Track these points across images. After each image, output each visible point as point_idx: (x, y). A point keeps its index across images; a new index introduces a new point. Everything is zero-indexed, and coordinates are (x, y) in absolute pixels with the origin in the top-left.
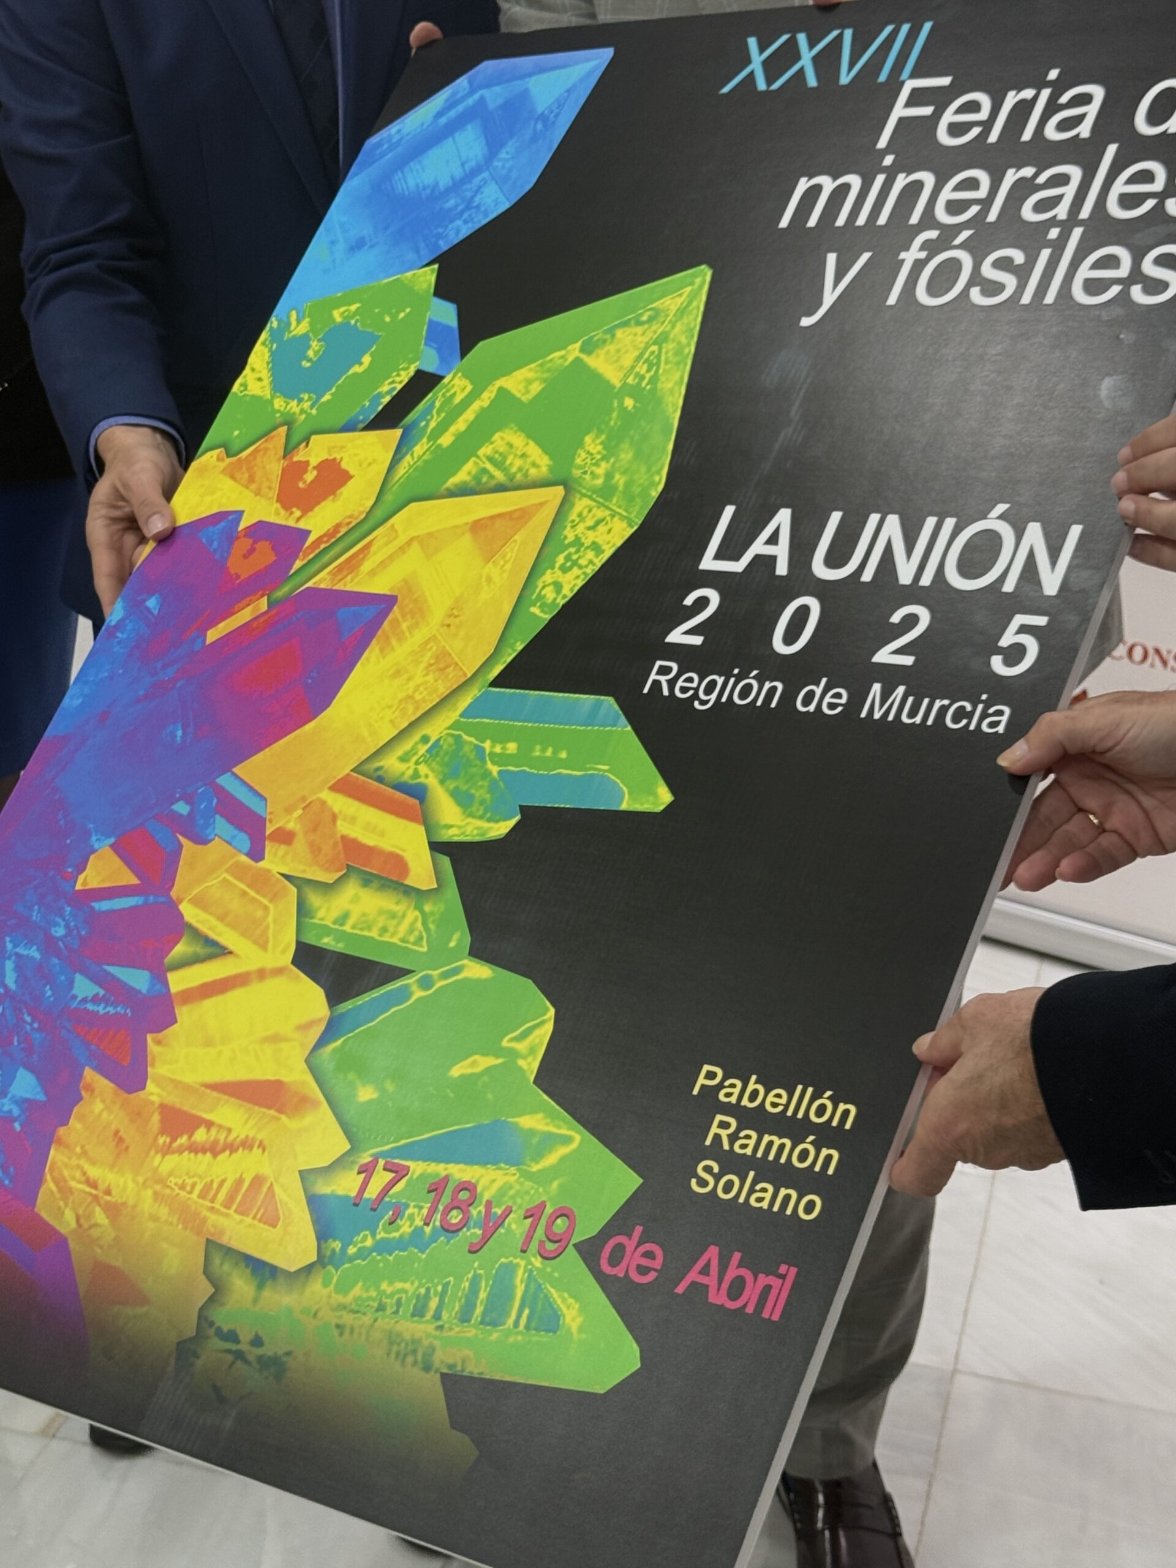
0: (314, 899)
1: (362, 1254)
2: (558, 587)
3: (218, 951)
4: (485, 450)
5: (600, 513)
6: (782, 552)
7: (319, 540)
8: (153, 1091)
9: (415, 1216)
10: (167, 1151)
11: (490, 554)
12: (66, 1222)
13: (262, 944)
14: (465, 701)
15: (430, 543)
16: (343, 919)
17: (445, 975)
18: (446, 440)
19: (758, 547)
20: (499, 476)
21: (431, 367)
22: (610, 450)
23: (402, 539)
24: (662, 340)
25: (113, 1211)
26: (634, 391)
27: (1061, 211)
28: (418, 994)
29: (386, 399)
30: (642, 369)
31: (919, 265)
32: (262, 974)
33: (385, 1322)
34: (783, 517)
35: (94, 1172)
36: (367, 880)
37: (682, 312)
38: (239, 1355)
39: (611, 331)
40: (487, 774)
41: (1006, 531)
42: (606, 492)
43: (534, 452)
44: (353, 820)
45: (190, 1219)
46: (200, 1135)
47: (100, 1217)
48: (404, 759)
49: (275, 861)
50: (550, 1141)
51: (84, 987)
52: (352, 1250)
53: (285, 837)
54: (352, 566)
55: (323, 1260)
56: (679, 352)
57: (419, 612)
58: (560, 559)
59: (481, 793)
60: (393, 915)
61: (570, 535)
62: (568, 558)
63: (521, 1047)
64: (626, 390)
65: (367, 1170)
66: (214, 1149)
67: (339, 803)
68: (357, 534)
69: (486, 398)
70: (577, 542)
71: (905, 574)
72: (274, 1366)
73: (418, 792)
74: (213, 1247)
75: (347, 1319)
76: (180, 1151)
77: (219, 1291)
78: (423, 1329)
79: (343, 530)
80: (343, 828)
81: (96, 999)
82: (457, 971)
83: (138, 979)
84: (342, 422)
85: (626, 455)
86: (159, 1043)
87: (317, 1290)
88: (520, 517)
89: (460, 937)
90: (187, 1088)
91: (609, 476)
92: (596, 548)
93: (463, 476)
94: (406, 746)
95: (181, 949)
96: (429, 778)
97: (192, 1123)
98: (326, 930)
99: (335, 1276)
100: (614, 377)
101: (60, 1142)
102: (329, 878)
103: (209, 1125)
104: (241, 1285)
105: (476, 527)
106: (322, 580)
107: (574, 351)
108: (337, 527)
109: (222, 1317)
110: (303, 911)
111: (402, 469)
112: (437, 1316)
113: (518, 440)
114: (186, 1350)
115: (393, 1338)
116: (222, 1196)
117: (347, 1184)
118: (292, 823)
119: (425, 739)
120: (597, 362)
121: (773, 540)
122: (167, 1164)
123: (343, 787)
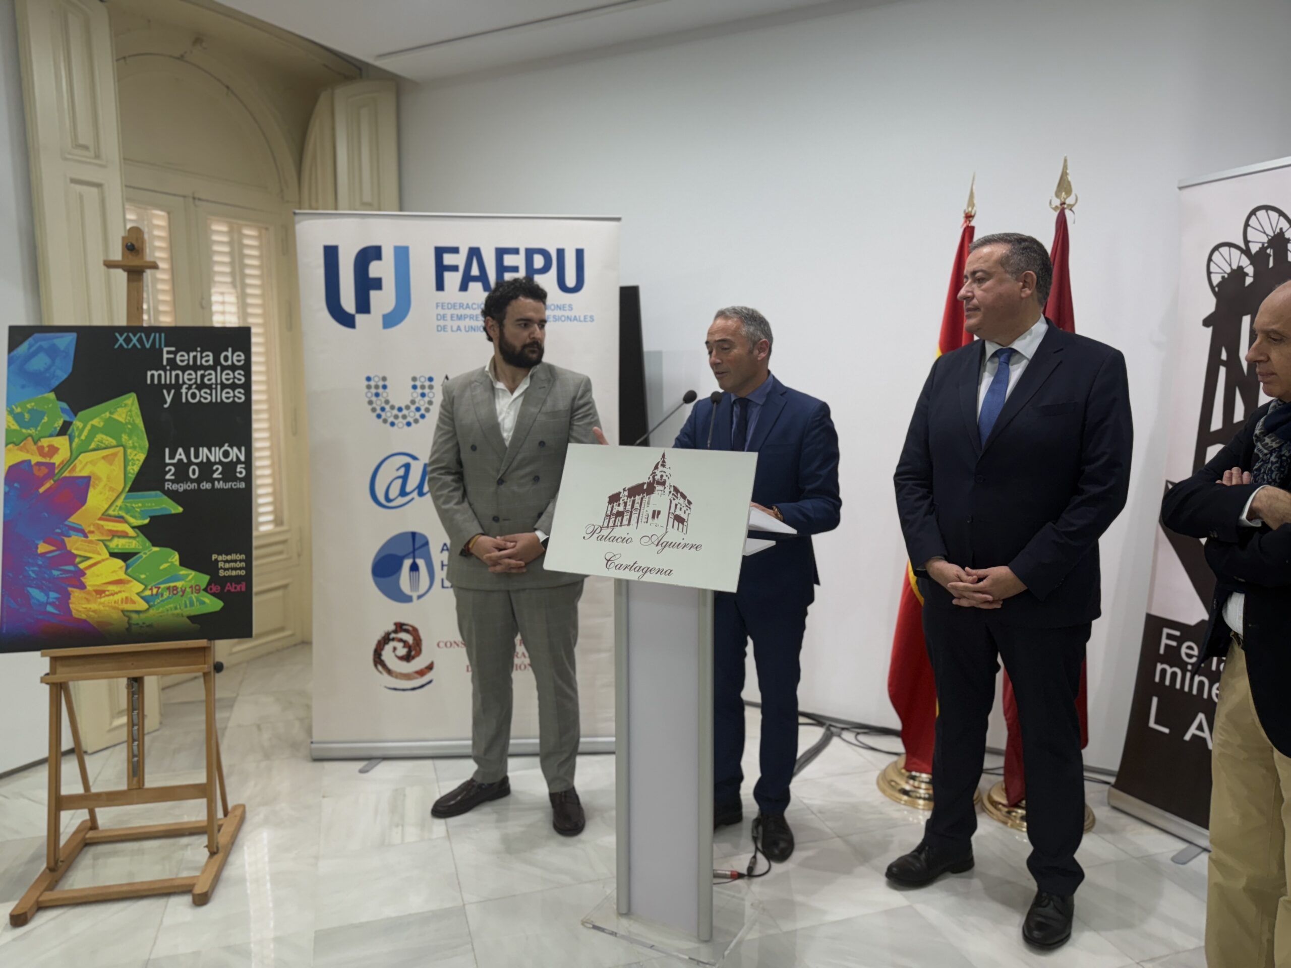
0: (108, 543)
1: (159, 603)
2: (133, 470)
3: (88, 558)
4: (96, 440)
5: (135, 452)
6: (183, 457)
7: (59, 465)
8: (89, 588)
9: (166, 594)
10: (101, 598)
11: (111, 463)
12: (84, 616)
13: (99, 554)
14: (123, 496)
15: (93, 462)
16: (117, 545)
17: (149, 551)
18: (83, 437)
19: (177, 457)
20: (103, 446)
21: (68, 419)
22: (130, 437)
23: (84, 462)
24: (130, 411)
25: (94, 611)
26: (129, 423)
27: (213, 381)
28: (144, 556)
29: (58, 428)
30: (129, 418)
31: (187, 394)
32: (103, 560)
33: (170, 612)
34: (180, 450)
35: (84, 606)
36: (119, 537)
37: (133, 404)
38: (141, 627)
39: (116, 409)
40: (137, 511)
41: (229, 449)
42: (134, 448)
43: (110, 439)
44: (108, 526)
45: (114, 608)
46: (107, 593)
47: (91, 613)
48: (114, 511)
49: (91, 537)
50: (188, 575)
51: (56, 573)
52: (156, 603)
53: (92, 532)
54: (73, 469)
55: (150, 607)
56: (136, 413)
57: (99, 479)
58: (130, 463)
59: (137, 515)
60: (130, 543)
61: (130, 458)
62: (132, 463)
63: (173, 560)
64: (127, 424)
65: (151, 589)
66: (113, 594)
67: (102, 523)
68: (69, 463)
69: (88, 427)
70: (133, 459)
71: (212, 459)
72: (150, 626)
73: (122, 517)
74: (123, 611)
75: (161, 614)
76: (104, 597)
77: (130, 618)
78: (178, 611)
79: (65, 462)
80: (106, 528)
81: (61, 574)
82: (151, 550)
83: (71, 568)
84: (48, 434)
85: (135, 439)
86: (85, 578)
87: (151, 612)
88: (115, 455)
89: (148, 544)
90: (98, 586)
91: (133, 443)
92: (138, 460)
93: (93, 446)
94: (113, 508)
95: (78, 560)
96: (122, 513)
97: (104, 592)
98: (114, 549)
99: (154, 608)
100: (123, 420)
101: (71, 603)
102: (109, 538)
103: (108, 591)
104: (134, 616)
105: (104, 458)
106: (66, 474)
107: (107, 414)
108: (63, 461)
109: (133, 622)
110: (106, 546)
111: (74, 445)
112: (180, 608)
113: (104, 437)
114: (128, 629)
115: (173, 614)
116: (120, 602)
117: (148, 593)
118: (92, 528)
119: (117, 506)
120: (115, 416)
121: (180, 455)
122: (103, 600)
123: (100, 519)
